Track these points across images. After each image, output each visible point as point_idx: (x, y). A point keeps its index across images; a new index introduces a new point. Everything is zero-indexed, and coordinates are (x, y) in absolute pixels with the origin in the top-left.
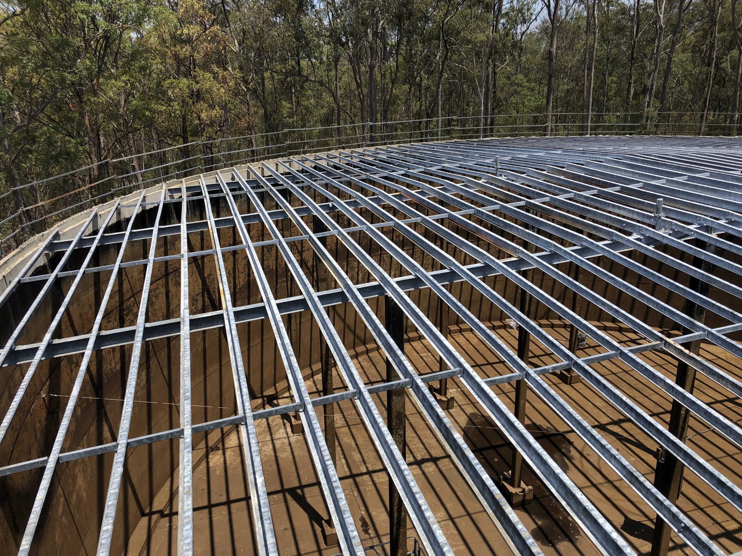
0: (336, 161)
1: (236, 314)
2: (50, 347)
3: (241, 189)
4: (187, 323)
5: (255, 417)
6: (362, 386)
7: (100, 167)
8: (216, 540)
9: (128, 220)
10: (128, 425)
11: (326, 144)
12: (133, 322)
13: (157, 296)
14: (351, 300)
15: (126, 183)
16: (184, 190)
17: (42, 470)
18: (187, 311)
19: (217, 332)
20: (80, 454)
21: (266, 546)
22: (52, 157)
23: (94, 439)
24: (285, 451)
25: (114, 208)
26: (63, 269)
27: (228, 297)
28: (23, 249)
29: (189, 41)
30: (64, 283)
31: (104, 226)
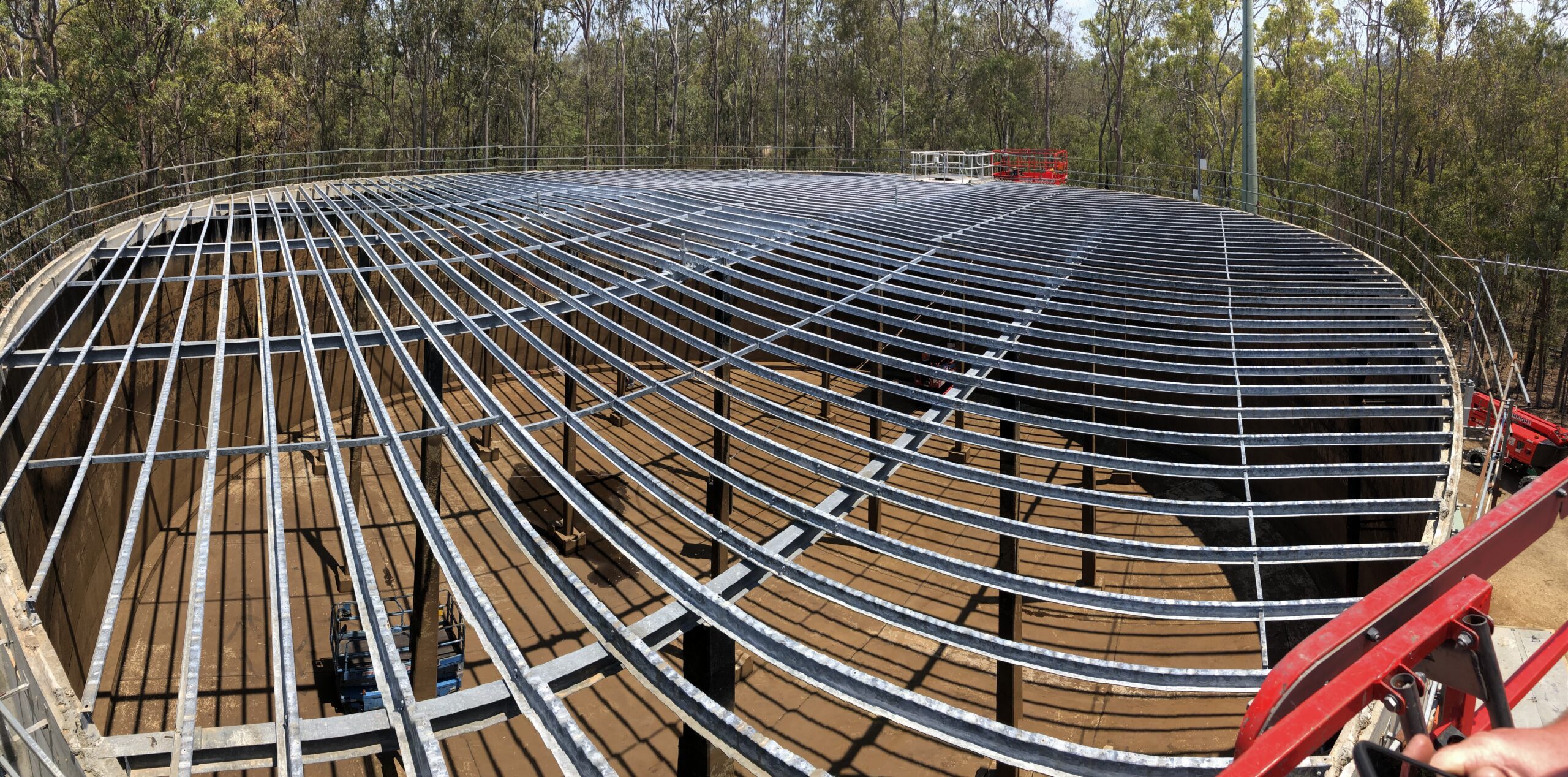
0: (386, 188)
1: (271, 343)
2: (90, 352)
3: (290, 211)
4: (223, 347)
5: (280, 449)
6: (393, 432)
7: (149, 174)
8: (228, 566)
9: (173, 233)
10: (156, 439)
11: (378, 168)
12: (170, 338)
13: (194, 316)
14: (389, 344)
15: (174, 194)
16: (232, 207)
17: (75, 468)
18: (224, 334)
19: (250, 360)
20: (110, 459)
21: (277, 576)
22: (105, 161)
23: (122, 447)
24: (304, 491)
25: (160, 219)
26: (107, 277)
27: (266, 325)
28: (71, 253)
29: (252, 40)
30: (106, 292)
31: (149, 237)
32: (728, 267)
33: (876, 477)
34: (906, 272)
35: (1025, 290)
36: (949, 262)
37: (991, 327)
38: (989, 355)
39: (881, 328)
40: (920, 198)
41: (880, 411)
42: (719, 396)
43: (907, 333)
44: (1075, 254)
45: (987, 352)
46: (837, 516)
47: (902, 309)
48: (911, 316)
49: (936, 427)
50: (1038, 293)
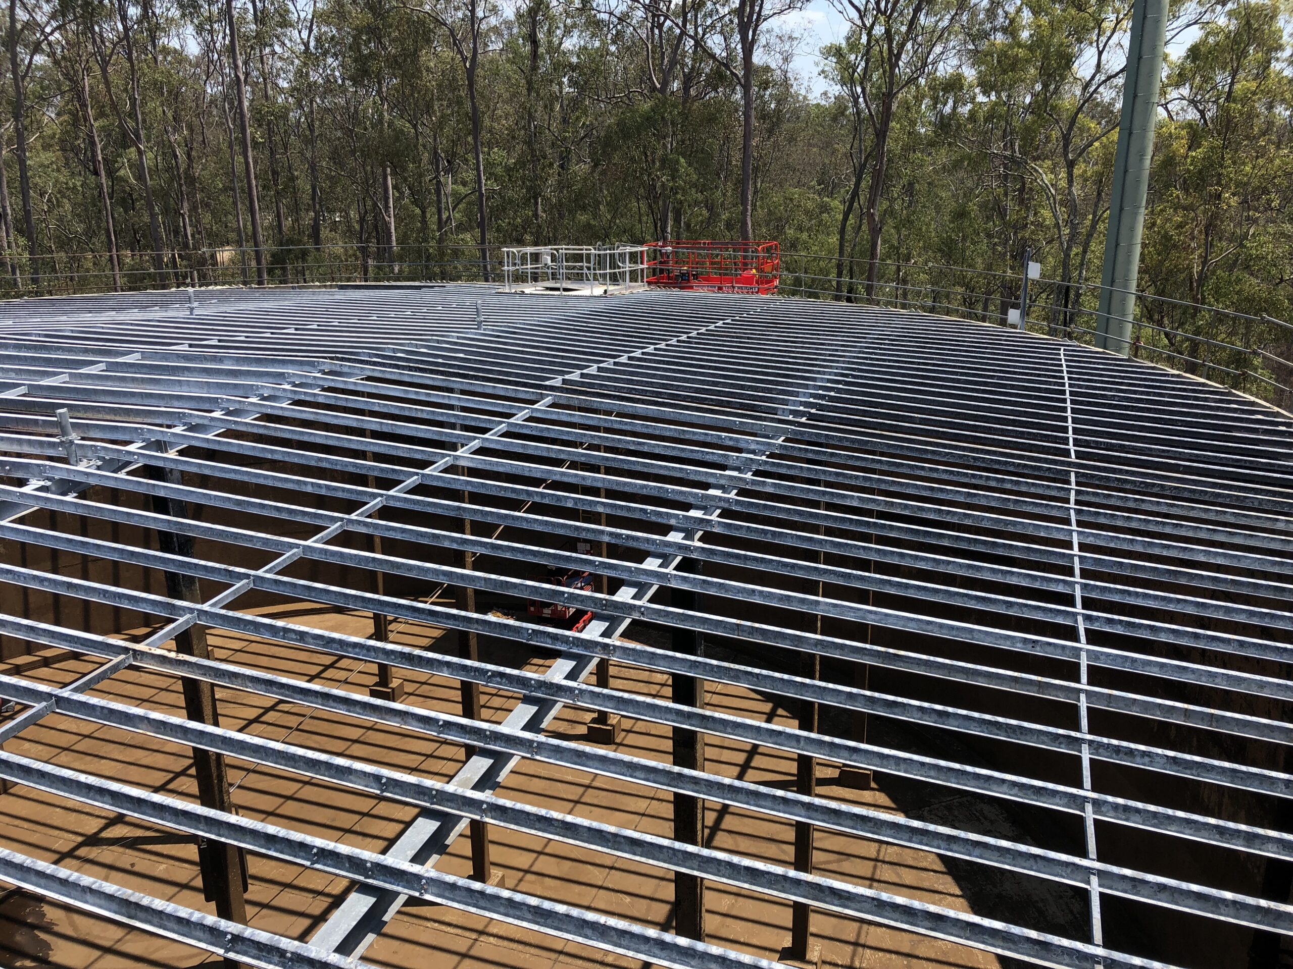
32: (172, 454)
33: (479, 786)
34: (506, 435)
35: (709, 458)
36: (577, 416)
37: (653, 518)
38: (652, 564)
39: (468, 527)
40: (521, 320)
41: (477, 670)
42: (191, 689)
43: (511, 533)
44: (794, 403)
45: (649, 560)
46: (423, 863)
47: (502, 494)
48: (515, 505)
49: (571, 690)
50: (730, 463)
